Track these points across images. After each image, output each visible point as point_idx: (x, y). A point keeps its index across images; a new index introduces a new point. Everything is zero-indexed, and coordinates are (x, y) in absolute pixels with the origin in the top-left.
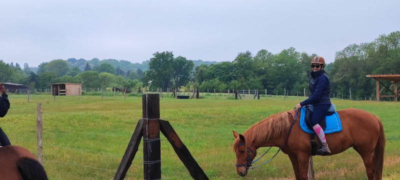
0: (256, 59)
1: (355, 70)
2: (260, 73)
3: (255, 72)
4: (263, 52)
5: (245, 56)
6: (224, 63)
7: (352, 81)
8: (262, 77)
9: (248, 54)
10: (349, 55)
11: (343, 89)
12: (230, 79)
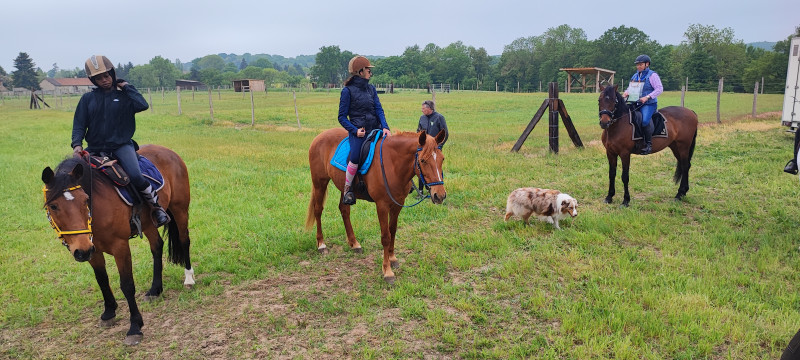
0: (424, 52)
1: (522, 63)
2: (429, 68)
3: (424, 66)
4: (431, 46)
5: (413, 50)
6: (392, 58)
7: (520, 74)
8: (431, 72)
9: (416, 47)
10: (516, 48)
11: (510, 83)
12: (399, 74)
